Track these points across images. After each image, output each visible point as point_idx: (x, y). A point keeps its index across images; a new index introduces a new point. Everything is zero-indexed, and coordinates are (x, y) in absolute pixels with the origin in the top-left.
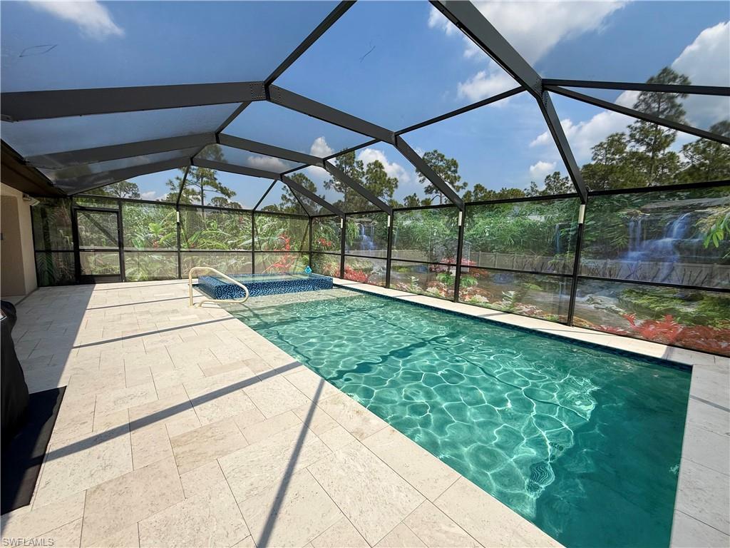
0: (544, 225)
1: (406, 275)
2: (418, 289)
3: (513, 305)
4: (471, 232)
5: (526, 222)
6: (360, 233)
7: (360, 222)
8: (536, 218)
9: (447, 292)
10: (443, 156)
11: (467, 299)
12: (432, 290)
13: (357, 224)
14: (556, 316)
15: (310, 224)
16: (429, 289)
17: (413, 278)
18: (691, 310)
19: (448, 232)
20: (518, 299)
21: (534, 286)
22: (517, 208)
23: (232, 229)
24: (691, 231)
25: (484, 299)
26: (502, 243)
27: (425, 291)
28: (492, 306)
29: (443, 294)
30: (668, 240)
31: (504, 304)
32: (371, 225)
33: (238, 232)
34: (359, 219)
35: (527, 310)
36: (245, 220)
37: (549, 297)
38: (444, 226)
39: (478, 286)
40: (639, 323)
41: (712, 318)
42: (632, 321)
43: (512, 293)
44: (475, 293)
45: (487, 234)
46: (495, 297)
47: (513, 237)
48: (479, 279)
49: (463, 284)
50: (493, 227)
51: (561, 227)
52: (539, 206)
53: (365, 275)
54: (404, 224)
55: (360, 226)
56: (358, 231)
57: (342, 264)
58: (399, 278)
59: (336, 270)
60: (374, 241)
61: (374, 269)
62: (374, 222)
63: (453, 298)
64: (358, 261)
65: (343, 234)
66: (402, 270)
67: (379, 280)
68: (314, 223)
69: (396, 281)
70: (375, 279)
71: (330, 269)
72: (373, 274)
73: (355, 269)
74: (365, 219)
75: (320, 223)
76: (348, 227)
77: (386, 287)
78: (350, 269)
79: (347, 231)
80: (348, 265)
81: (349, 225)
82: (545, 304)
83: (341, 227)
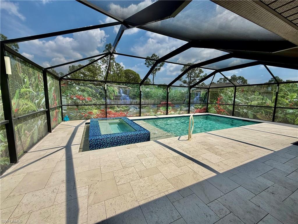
0: (184, 93)
1: (148, 110)
2: (153, 114)
4: (170, 94)
5: (181, 92)
6: (119, 93)
7: (119, 87)
9: (163, 113)
11: (169, 113)
12: (159, 113)
13: (116, 88)
14: (186, 112)
15: (60, 84)
16: (158, 113)
17: (151, 110)
18: (200, 107)
19: (163, 94)
20: (181, 110)
21: (183, 107)
23: (36, 86)
25: (174, 112)
27: (156, 114)
29: (162, 113)
31: (178, 112)
32: (127, 89)
33: (39, 90)
34: (118, 86)
35: (182, 112)
36: (40, 77)
39: (172, 109)
40: (196, 110)
41: (202, 108)
42: (195, 110)
43: (179, 109)
44: (171, 111)
45: (174, 95)
46: (176, 111)
47: (179, 95)
48: (172, 107)
49: (168, 109)
50: (175, 93)
51: (187, 93)
53: (124, 113)
54: (146, 90)
55: (119, 89)
56: (118, 92)
57: (106, 110)
58: (145, 111)
59: (98, 114)
60: (129, 97)
61: (131, 110)
62: (129, 88)
63: (166, 114)
64: (119, 107)
65: (106, 93)
66: (146, 108)
67: (134, 114)
68: (64, 84)
69: (144, 112)
70: (132, 114)
71: (91, 115)
72: (130, 112)
73: (117, 111)
74: (122, 86)
75: (74, 84)
76: (108, 89)
77: (140, 116)
78: (112, 112)
79: (107, 91)
80: (110, 110)
81: (109, 88)
82: (185, 110)
83: (106, 89)
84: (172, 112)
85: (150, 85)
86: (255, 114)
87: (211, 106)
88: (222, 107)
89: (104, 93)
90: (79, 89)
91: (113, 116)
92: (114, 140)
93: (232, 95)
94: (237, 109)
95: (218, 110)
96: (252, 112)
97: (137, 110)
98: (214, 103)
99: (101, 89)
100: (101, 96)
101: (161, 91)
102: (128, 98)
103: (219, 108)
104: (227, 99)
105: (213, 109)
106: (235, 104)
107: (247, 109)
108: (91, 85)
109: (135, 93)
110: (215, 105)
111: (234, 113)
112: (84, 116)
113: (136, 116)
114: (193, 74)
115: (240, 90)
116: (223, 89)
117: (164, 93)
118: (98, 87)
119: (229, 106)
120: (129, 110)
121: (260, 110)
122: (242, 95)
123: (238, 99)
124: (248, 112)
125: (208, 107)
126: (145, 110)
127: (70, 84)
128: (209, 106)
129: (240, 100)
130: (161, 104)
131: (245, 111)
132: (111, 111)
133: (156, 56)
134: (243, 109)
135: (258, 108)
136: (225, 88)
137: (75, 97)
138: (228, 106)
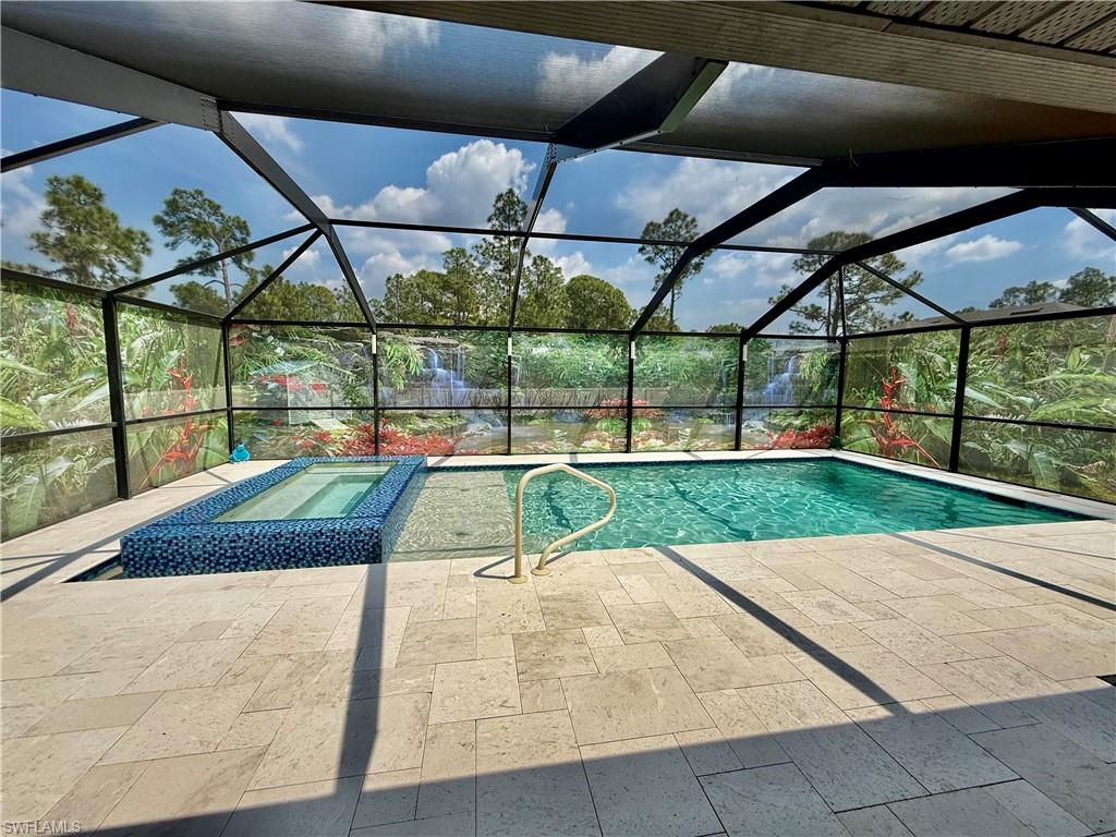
0: (712, 361)
1: (545, 430)
2: (566, 446)
3: (689, 444)
4: (641, 366)
5: (697, 357)
6: (427, 364)
7: (425, 343)
8: (706, 355)
9: (613, 443)
10: (219, 207)
11: (640, 446)
12: (590, 444)
13: (414, 348)
14: (725, 445)
15: (225, 339)
16: (586, 444)
17: (557, 431)
18: (797, 422)
19: (610, 366)
20: (694, 436)
21: (707, 420)
22: (688, 342)
23: (51, 351)
24: (796, 370)
25: (660, 442)
26: (676, 379)
27: (579, 446)
28: (668, 448)
29: (607, 447)
30: (787, 374)
31: (681, 444)
32: (458, 351)
33: (69, 361)
34: (422, 339)
35: (701, 445)
36: (84, 322)
37: (720, 429)
38: (604, 358)
39: (652, 429)
40: (775, 437)
41: (806, 425)
42: (771, 436)
43: (688, 430)
44: (649, 437)
45: (660, 369)
46: (671, 438)
47: (686, 371)
48: (653, 421)
49: (634, 430)
50: (665, 362)
51: (726, 363)
52: (707, 342)
53: (446, 442)
54: (534, 352)
55: (426, 352)
56: (421, 361)
57: (376, 426)
58: (529, 435)
59: (348, 442)
60: (466, 380)
61: (472, 429)
62: (464, 345)
63: (623, 449)
64: (424, 418)
65: (375, 365)
66: (536, 422)
67: (484, 445)
68: (239, 338)
69: (524, 440)
70: (475, 443)
71: (325, 443)
72: (467, 436)
73: (417, 433)
74: (439, 340)
75: (271, 338)
76: (386, 351)
77: (508, 453)
78: (399, 435)
79: (383, 361)
80: (391, 427)
81: (388, 348)
82: (716, 435)
83: (374, 352)
84: (654, 442)
85: (552, 334)
86: (1072, 468)
87: (856, 418)
88: (900, 426)
89: (369, 368)
90: (284, 355)
91: (402, 448)
92: (220, 548)
93: (948, 366)
94: (973, 437)
95: (887, 437)
96: (1056, 456)
97: (496, 429)
98: (869, 405)
99: (362, 354)
100: (360, 375)
101: (599, 353)
102: (461, 383)
103: (890, 432)
104: (929, 388)
105: (865, 432)
106: (966, 414)
107: (1026, 442)
108: (325, 339)
109: (489, 365)
110: (873, 418)
111: (962, 456)
112: (301, 446)
113: (493, 454)
114: (855, 278)
115: (992, 345)
116: (906, 342)
117: (615, 364)
118: (349, 347)
119: (937, 422)
120: (463, 428)
121: (1097, 447)
122: (1000, 367)
123: (980, 390)
124: (1030, 455)
125: (842, 423)
126: (531, 431)
127: (257, 339)
128: (848, 418)
129: (988, 392)
130: (599, 408)
131: (1015, 448)
132: (395, 433)
133: (686, 216)
134: (1007, 441)
135: (1088, 435)
136: (916, 336)
137: (273, 382)
138: (929, 422)
